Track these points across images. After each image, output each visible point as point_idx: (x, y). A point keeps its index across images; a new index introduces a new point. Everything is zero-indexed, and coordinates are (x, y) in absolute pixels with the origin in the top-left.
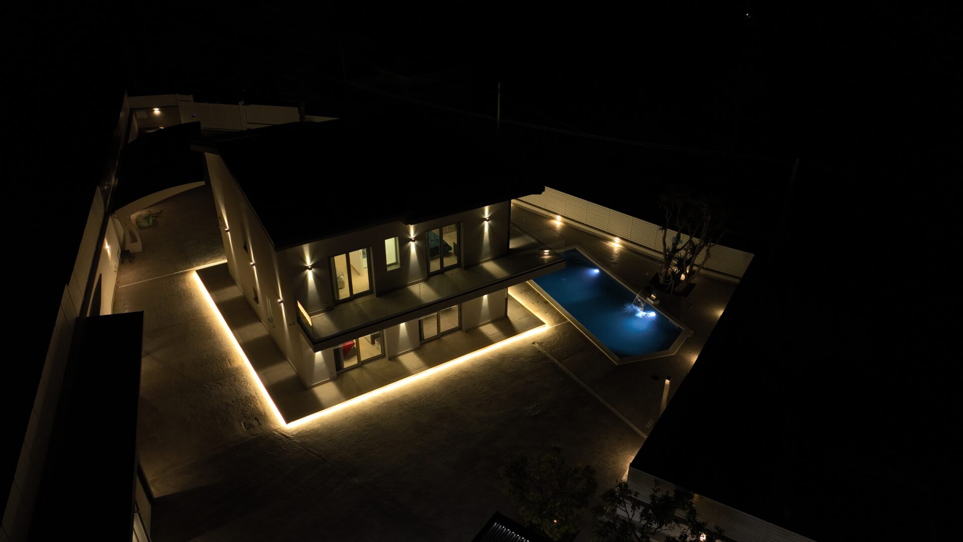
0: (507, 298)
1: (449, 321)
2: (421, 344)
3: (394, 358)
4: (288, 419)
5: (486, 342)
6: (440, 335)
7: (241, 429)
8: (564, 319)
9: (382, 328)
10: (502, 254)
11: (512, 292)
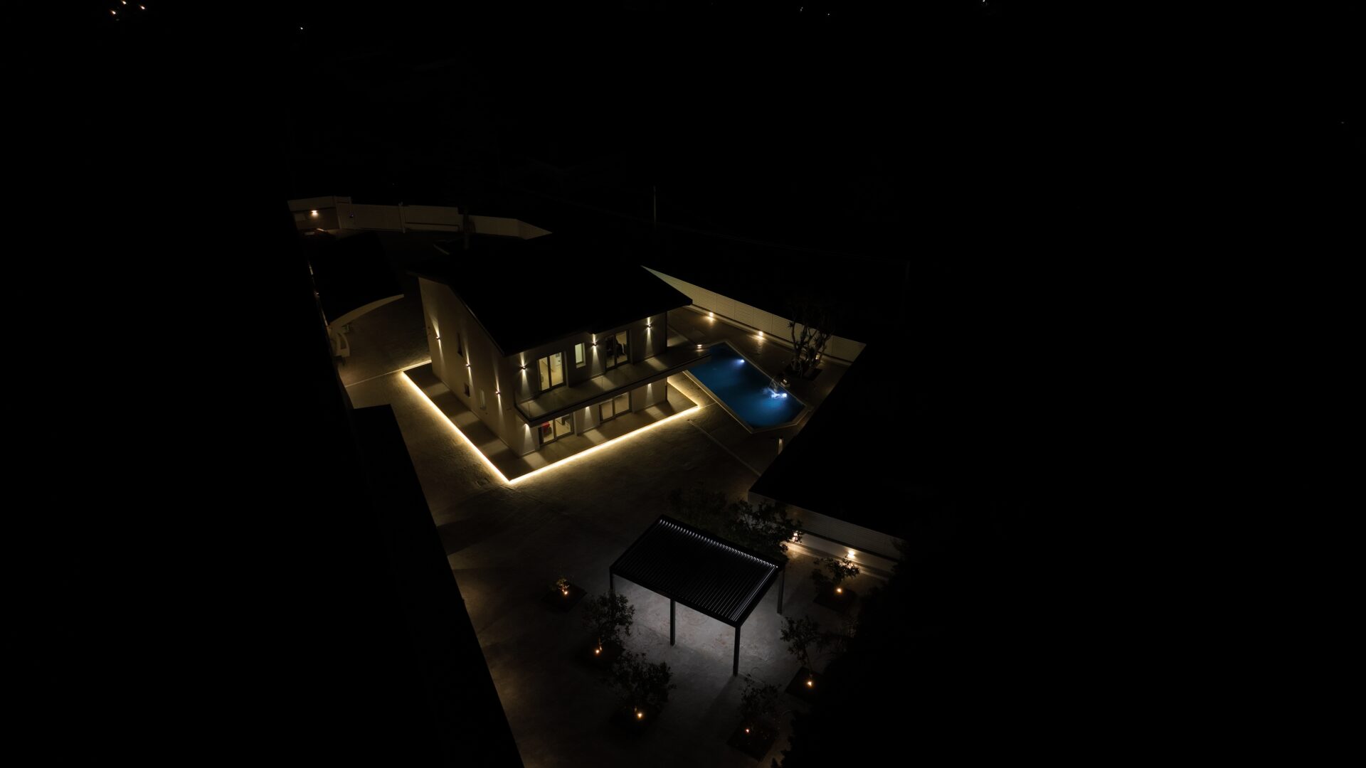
0: (667, 386)
1: (622, 405)
2: (601, 424)
3: (581, 434)
4: (510, 478)
5: (652, 420)
6: (615, 417)
7: (477, 486)
8: (711, 401)
9: (572, 412)
10: (661, 351)
11: (670, 381)
